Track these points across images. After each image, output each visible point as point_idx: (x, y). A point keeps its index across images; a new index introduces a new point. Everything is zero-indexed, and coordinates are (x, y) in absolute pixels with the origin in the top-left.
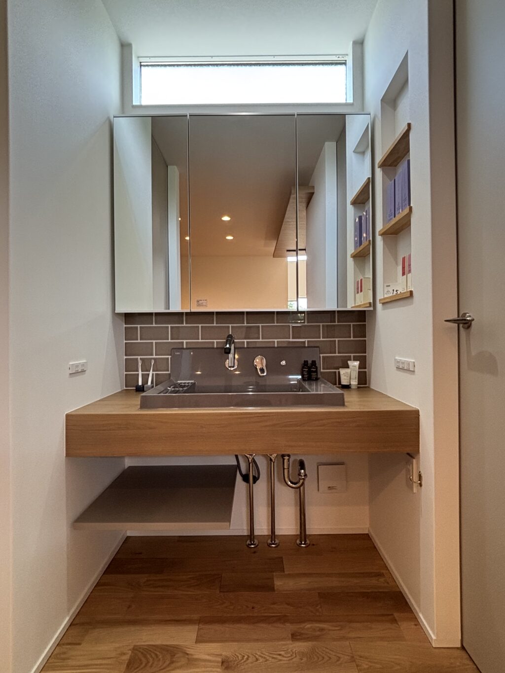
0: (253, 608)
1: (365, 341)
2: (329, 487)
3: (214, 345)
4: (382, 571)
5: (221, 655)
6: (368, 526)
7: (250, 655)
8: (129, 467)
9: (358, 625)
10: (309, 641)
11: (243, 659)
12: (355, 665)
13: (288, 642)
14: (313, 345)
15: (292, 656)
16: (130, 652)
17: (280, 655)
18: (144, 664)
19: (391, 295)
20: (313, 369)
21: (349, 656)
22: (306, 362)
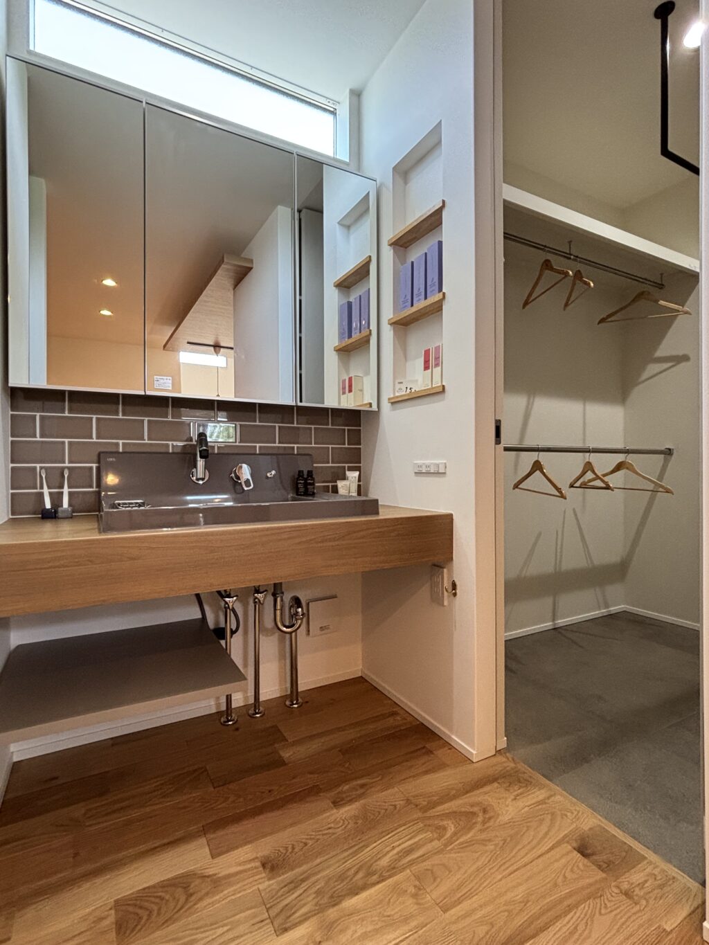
0: (270, 791)
1: (360, 448)
2: (321, 628)
3: (169, 450)
4: (395, 709)
5: (257, 858)
6: (361, 667)
7: (295, 843)
8: (19, 647)
9: (397, 768)
10: (356, 801)
11: (287, 851)
12: (413, 806)
13: (332, 812)
14: (303, 453)
15: (344, 824)
16: (113, 912)
17: (330, 828)
18: (145, 918)
19: (404, 393)
20: (310, 481)
21: (402, 800)
22: (300, 473)
